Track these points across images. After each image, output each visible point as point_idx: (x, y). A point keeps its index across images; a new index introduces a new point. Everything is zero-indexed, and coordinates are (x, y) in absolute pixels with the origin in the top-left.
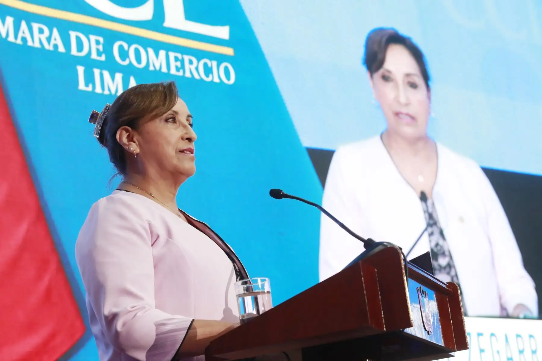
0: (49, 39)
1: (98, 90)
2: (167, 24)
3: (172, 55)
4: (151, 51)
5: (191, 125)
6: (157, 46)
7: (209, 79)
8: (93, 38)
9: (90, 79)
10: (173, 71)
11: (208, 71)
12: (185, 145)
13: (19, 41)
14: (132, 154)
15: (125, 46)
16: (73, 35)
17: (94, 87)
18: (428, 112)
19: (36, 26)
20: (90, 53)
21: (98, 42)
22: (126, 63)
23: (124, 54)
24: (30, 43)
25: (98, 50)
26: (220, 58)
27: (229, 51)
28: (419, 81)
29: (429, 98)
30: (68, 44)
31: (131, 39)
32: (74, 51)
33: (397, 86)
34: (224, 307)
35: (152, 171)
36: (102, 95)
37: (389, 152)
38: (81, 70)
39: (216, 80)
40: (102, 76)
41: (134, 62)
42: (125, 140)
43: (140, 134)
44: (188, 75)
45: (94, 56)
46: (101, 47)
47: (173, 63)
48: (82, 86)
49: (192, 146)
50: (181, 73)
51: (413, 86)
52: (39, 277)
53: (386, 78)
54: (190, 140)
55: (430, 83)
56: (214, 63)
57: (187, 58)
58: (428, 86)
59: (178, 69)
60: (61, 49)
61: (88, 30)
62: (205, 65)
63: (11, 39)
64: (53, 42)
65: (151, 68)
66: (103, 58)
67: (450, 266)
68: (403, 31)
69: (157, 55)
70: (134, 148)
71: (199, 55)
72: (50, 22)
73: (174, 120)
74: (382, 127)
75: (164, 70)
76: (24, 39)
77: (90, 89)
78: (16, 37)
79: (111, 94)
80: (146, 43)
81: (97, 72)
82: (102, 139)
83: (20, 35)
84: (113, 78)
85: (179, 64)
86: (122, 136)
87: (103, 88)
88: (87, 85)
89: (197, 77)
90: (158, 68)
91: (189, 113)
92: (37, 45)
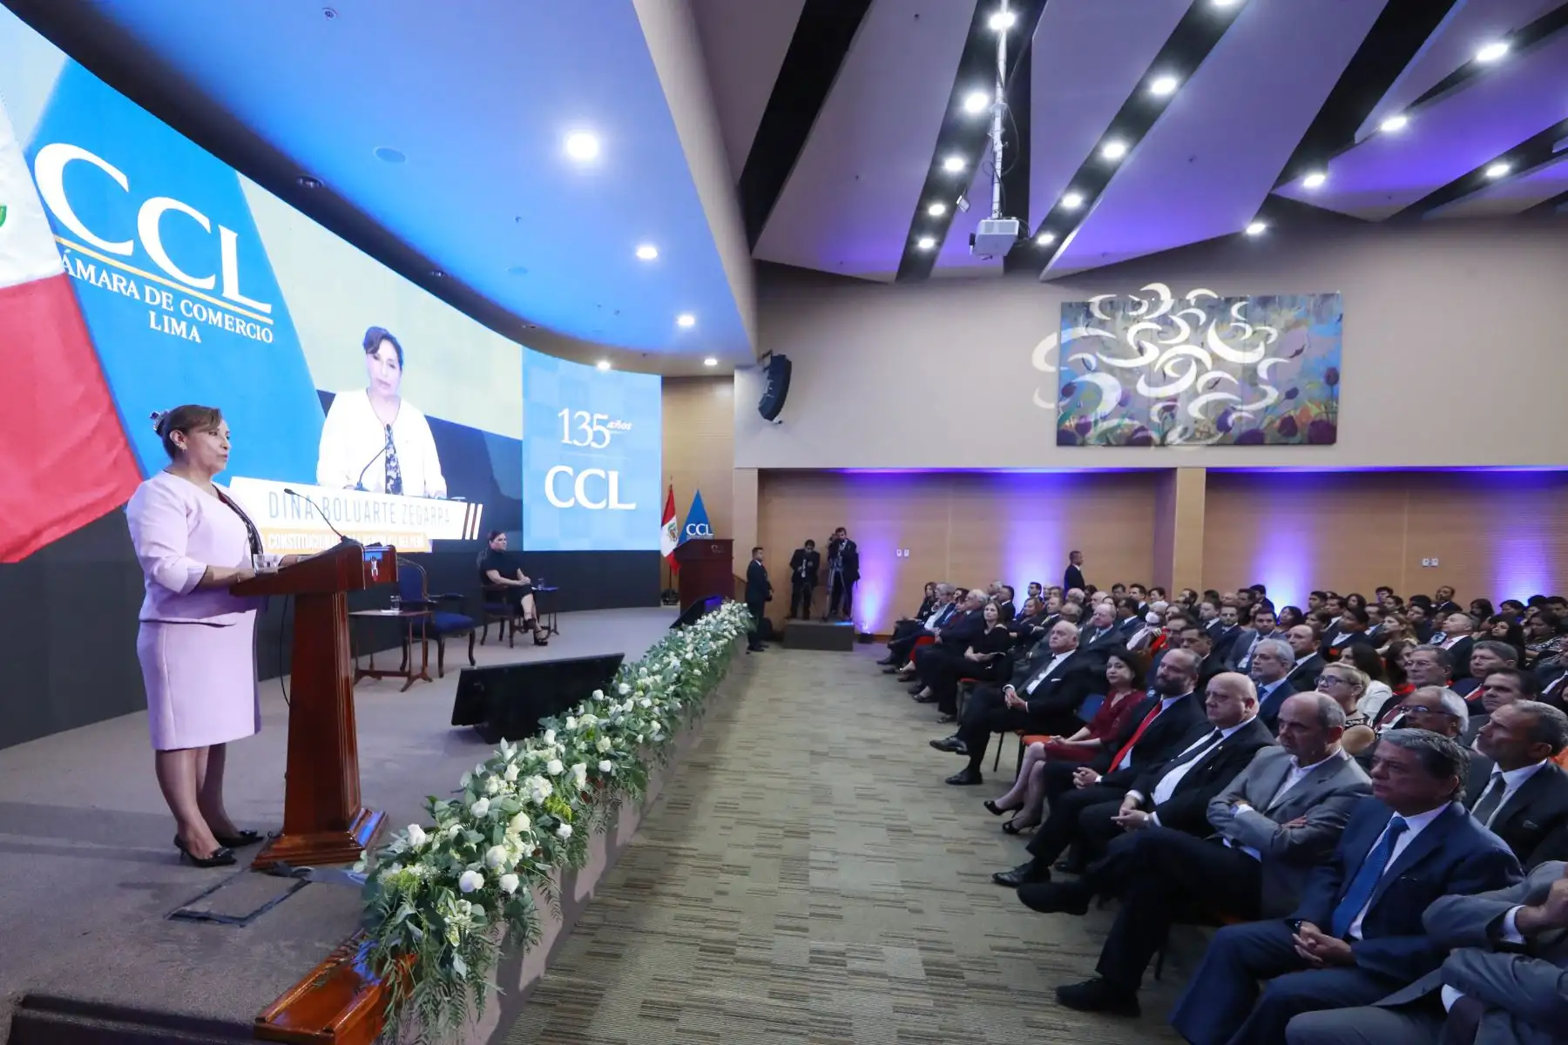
0: (126, 288)
1: (166, 330)
2: (224, 295)
3: (227, 316)
4: (210, 311)
5: (228, 438)
6: (216, 309)
7: (254, 337)
8: (164, 294)
9: (159, 321)
10: (227, 327)
11: (253, 331)
12: (222, 452)
13: (100, 285)
14: (181, 450)
15: (191, 305)
16: (148, 289)
17: (163, 327)
18: (399, 382)
19: (115, 277)
20: (161, 304)
21: (168, 297)
22: (191, 315)
23: (189, 310)
24: (109, 287)
25: (168, 303)
26: (263, 325)
27: (270, 322)
28: (397, 365)
29: (400, 375)
30: (142, 293)
31: (195, 300)
32: (148, 300)
33: (382, 363)
34: (242, 554)
35: (193, 462)
36: (169, 335)
37: (370, 400)
38: (153, 314)
39: (259, 338)
40: (170, 321)
41: (197, 315)
42: (176, 439)
43: (189, 438)
44: (238, 331)
45: (164, 306)
46: (170, 301)
47: (227, 322)
48: (153, 325)
49: (228, 452)
50: (233, 330)
51: (392, 366)
52: (109, 449)
53: (376, 358)
54: (226, 448)
55: (403, 367)
56: (258, 328)
57: (238, 320)
58: (401, 369)
59: (230, 326)
60: (137, 297)
61: (161, 287)
62: (251, 327)
63: (93, 281)
64: (129, 290)
65: (210, 322)
66: (172, 309)
67: (397, 467)
68: (392, 332)
69: (216, 315)
70: (183, 446)
71: (248, 320)
72: (129, 276)
73: (216, 434)
74: (369, 385)
75: (220, 325)
76: (104, 284)
77: (159, 328)
78: (97, 281)
79: (176, 335)
80: (208, 305)
81: (166, 318)
82: (159, 432)
83: (101, 280)
84: (179, 325)
85: (231, 323)
86: (175, 436)
87: (171, 330)
88: (157, 326)
89: (244, 334)
90: (215, 323)
91: (228, 430)
92: (115, 289)
